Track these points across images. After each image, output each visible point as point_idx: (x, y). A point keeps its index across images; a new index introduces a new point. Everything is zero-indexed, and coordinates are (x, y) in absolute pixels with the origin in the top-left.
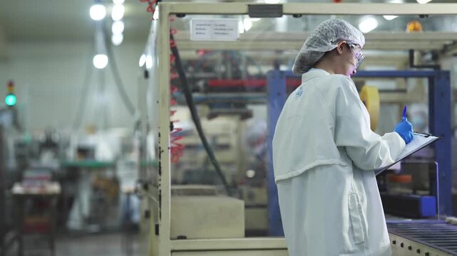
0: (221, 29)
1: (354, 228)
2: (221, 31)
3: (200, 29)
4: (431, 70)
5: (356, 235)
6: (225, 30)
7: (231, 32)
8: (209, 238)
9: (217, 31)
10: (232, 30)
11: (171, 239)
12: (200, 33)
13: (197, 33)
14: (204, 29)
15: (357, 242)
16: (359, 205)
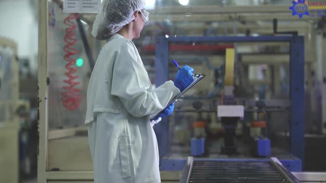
0: (88, 4)
1: (122, 165)
2: (87, 5)
3: (71, 3)
4: (291, 35)
5: (124, 170)
6: (91, 4)
7: (95, 5)
8: (76, 171)
9: (84, 5)
10: (96, 3)
11: (47, 171)
12: (71, 7)
13: (68, 7)
14: (74, 3)
15: (124, 177)
16: (129, 146)
